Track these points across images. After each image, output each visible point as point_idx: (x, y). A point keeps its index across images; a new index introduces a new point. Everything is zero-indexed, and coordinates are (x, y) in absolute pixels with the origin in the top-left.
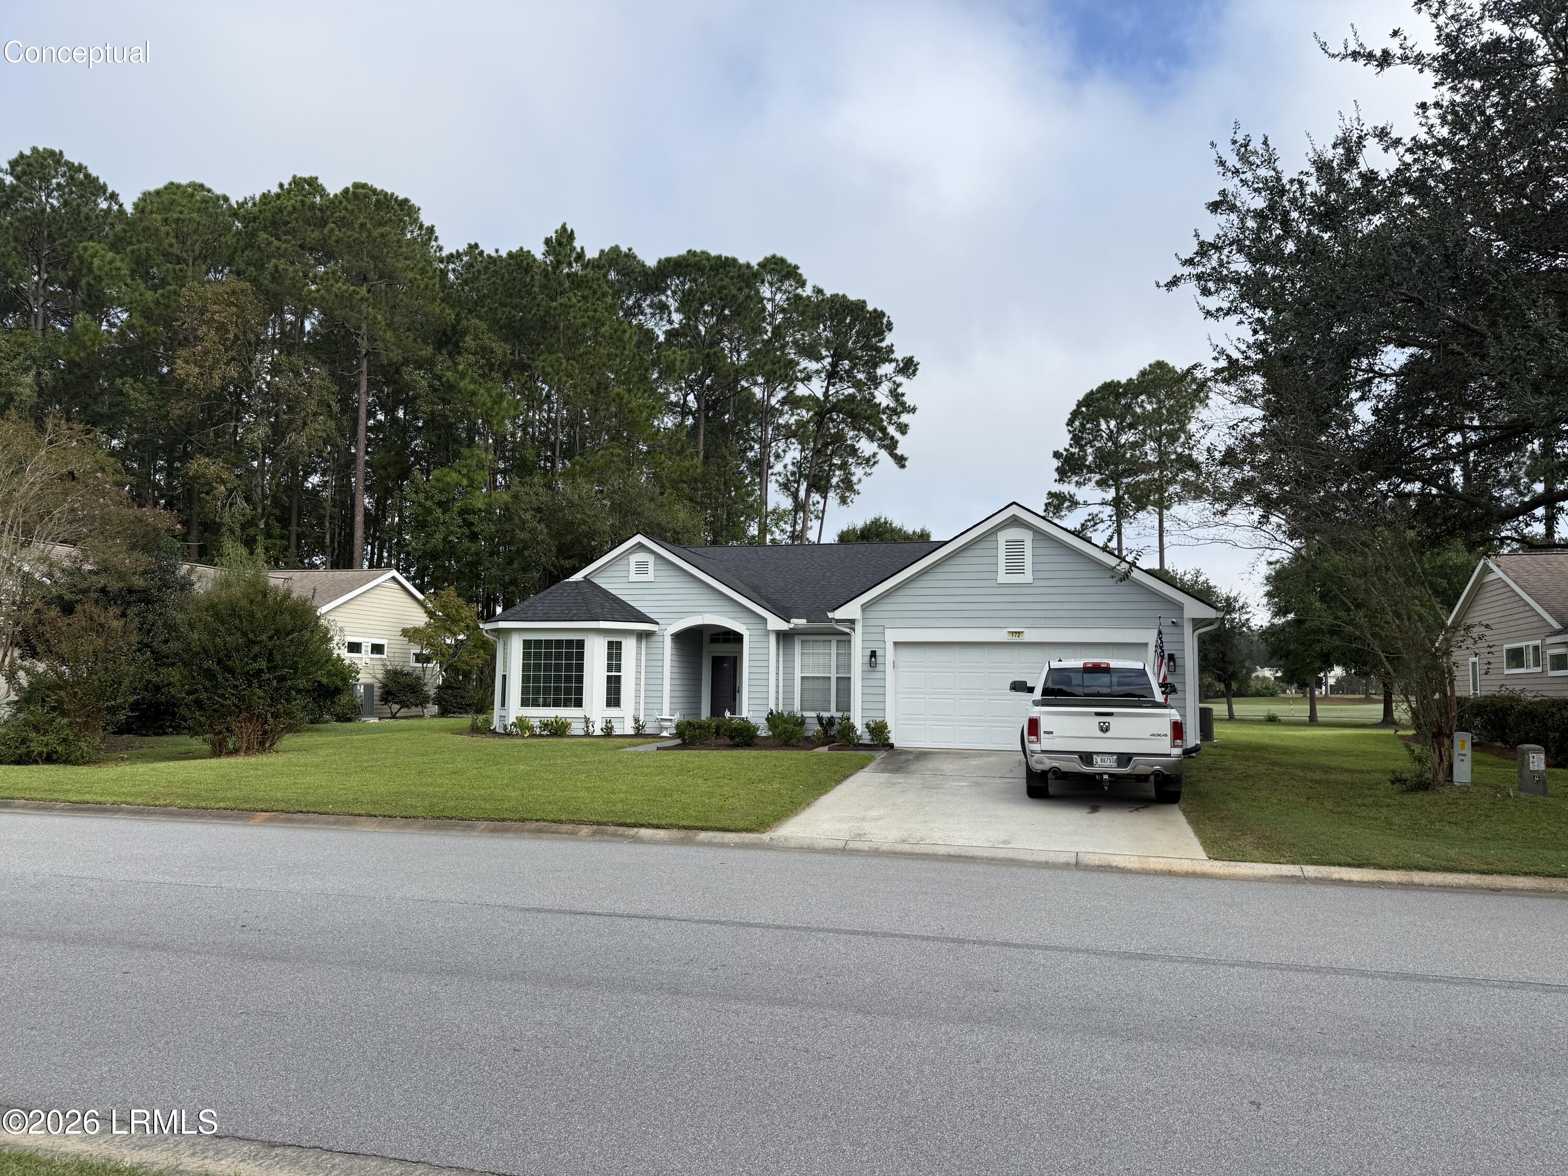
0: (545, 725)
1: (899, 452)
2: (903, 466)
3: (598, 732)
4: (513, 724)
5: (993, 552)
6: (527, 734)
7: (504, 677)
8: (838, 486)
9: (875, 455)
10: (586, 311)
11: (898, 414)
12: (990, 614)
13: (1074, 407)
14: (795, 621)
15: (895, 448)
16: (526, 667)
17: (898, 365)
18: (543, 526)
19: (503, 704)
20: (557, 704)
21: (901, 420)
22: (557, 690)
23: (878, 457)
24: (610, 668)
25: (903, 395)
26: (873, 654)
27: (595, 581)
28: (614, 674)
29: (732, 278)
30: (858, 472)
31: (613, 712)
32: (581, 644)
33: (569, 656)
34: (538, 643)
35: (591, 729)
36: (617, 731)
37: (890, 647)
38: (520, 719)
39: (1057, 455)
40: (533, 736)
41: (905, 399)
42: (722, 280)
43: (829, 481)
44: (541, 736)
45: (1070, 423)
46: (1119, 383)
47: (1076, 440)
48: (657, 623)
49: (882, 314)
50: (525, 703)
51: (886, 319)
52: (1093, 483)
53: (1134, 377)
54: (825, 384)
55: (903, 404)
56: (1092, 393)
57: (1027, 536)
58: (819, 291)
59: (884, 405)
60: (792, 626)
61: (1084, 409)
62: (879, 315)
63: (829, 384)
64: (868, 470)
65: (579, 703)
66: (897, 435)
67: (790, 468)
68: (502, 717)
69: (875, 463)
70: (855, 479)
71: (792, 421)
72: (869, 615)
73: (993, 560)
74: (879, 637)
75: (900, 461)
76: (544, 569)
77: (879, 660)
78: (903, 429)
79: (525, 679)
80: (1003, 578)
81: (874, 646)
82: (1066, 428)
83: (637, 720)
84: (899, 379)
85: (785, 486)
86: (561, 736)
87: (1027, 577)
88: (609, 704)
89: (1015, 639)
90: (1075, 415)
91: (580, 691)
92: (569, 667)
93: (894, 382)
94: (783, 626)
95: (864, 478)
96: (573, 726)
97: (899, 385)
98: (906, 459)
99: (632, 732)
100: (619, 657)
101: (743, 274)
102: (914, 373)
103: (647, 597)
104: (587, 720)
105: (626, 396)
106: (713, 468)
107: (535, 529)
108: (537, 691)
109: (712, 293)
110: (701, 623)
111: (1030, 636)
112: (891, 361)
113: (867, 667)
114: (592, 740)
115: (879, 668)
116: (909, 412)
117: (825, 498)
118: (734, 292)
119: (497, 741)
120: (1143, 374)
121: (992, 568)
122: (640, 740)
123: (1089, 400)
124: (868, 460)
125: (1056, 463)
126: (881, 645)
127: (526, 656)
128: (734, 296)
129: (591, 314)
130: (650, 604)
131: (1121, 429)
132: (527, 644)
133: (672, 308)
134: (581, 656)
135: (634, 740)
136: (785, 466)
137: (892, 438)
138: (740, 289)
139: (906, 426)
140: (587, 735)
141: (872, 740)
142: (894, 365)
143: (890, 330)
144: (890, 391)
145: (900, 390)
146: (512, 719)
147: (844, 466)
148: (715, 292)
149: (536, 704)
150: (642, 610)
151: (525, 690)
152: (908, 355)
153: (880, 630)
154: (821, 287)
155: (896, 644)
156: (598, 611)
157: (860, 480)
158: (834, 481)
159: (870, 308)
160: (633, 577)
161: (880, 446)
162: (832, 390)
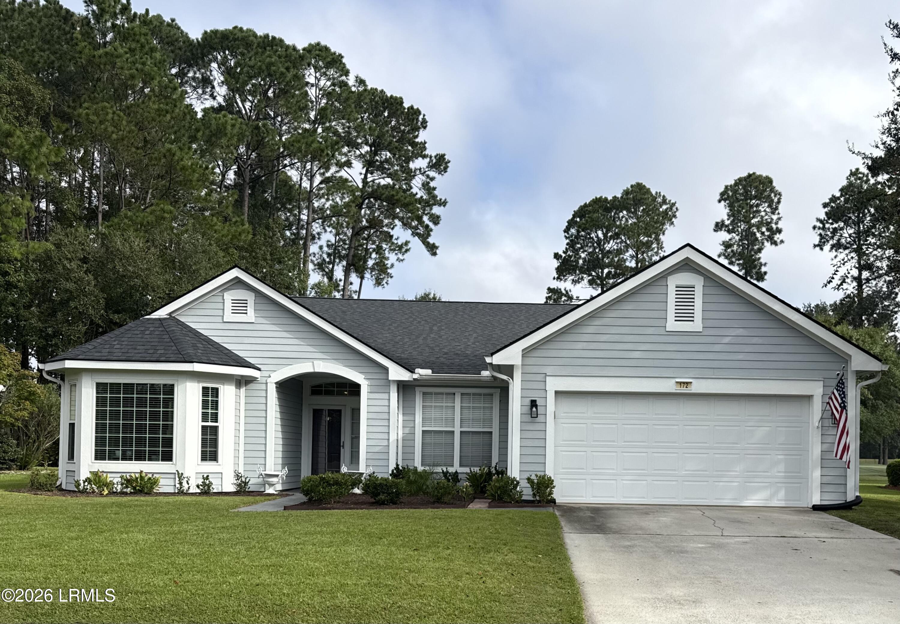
0: (128, 482)
1: (431, 240)
2: (434, 254)
3: (194, 490)
4: (88, 480)
5: (661, 298)
6: (106, 492)
7: (72, 426)
8: (372, 269)
9: (407, 243)
10: (134, 63)
11: (431, 206)
12: (657, 363)
13: (571, 217)
14: (419, 371)
15: (429, 235)
16: (100, 415)
17: (431, 161)
18: (91, 277)
19: (71, 456)
20: (140, 457)
21: (433, 211)
22: (140, 442)
23: (410, 245)
24: (205, 417)
25: (434, 189)
26: (534, 404)
27: (182, 319)
28: (210, 424)
29: (280, 57)
30: (392, 258)
31: (209, 467)
32: (170, 390)
33: (155, 403)
34: (115, 387)
35: (185, 486)
36: (216, 488)
37: (551, 396)
38: (95, 474)
39: (557, 256)
40: (112, 493)
41: (436, 192)
42: (270, 56)
43: (365, 261)
44: (123, 493)
45: (567, 230)
46: (606, 199)
47: (571, 245)
48: (259, 369)
49: (418, 112)
50: (100, 456)
51: (421, 117)
52: (586, 281)
53: (619, 196)
54: (364, 171)
55: (435, 197)
56: (585, 205)
57: (698, 282)
58: (361, 82)
59: (418, 196)
60: (415, 376)
61: (578, 219)
62: (414, 112)
63: (367, 171)
64: (400, 256)
65: (168, 457)
66: (431, 225)
67: (325, 249)
68: (71, 473)
69: (407, 250)
70: (389, 263)
71: (328, 205)
72: (530, 361)
73: (661, 306)
74: (541, 386)
75: (432, 249)
76: (92, 322)
77: (540, 410)
78: (436, 220)
79: (100, 428)
80: (672, 325)
81: (534, 395)
82: (563, 234)
83: (238, 476)
84: (432, 174)
85: (320, 266)
86: (149, 493)
87: (697, 325)
88: (204, 458)
89: (684, 390)
90: (571, 223)
91: (169, 442)
92: (154, 416)
93: (428, 176)
94: (404, 375)
95: (396, 264)
96: (162, 482)
97: (432, 179)
98: (437, 248)
99: (232, 489)
100: (216, 405)
101: (291, 55)
102: (445, 169)
103: (246, 340)
104: (181, 476)
105: (178, 153)
106: (260, 239)
107: (81, 279)
108: (114, 442)
109: (260, 68)
110: (311, 370)
111: (698, 387)
112: (424, 157)
113: (528, 418)
114: (188, 498)
115: (540, 418)
116: (440, 205)
117: (362, 278)
118: (283, 70)
119: (69, 500)
120: (626, 192)
121: (661, 314)
122: (246, 499)
123: (582, 212)
124: (400, 247)
125: (556, 264)
126: (542, 394)
127: (100, 402)
128: (282, 74)
129: (139, 66)
130: (249, 347)
131: (607, 239)
132: (101, 388)
133: (215, 84)
134: (169, 403)
135: (237, 499)
136: (321, 247)
137: (427, 226)
138: (288, 69)
139: (438, 217)
140: (181, 492)
141: (534, 495)
142: (428, 160)
143: (425, 128)
144: (423, 185)
145: (432, 184)
146: (84, 474)
147: (379, 250)
148: (264, 67)
149: (113, 457)
150: (241, 354)
151: (99, 441)
152: (441, 152)
153: (540, 377)
154: (363, 77)
155: (557, 393)
156: (191, 351)
157: (392, 265)
158: (370, 263)
159: (406, 105)
160: (229, 316)
161: (414, 234)
162: (370, 178)
